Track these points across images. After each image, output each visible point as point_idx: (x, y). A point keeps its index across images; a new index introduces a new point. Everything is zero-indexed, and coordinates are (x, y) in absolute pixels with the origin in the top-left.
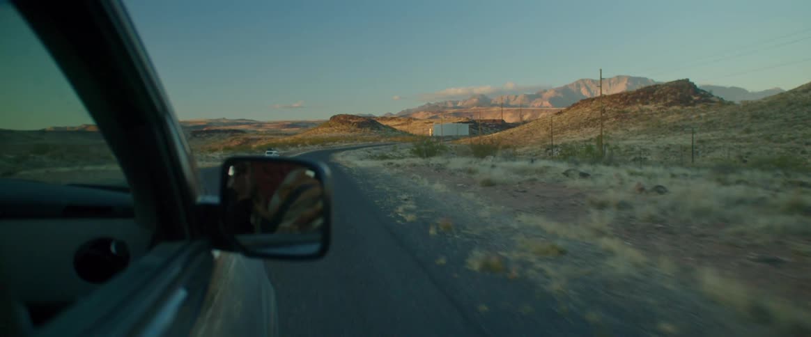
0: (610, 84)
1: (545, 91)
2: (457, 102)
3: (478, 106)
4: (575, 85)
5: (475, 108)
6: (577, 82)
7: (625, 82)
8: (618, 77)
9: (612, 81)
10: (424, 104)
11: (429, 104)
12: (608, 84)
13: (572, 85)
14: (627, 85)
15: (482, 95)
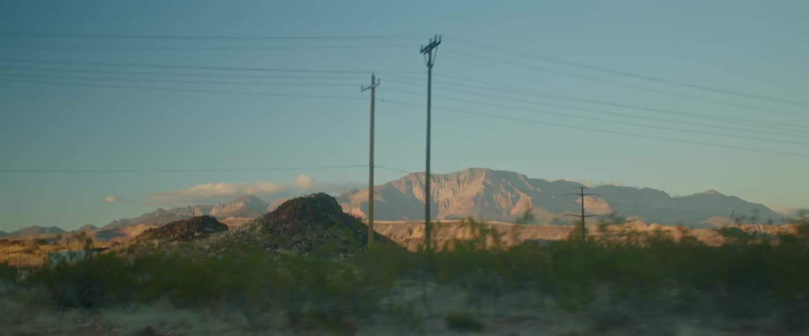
0: (458, 181)
1: (356, 191)
2: (211, 208)
3: (236, 216)
4: (403, 183)
5: (232, 218)
6: (405, 178)
7: (482, 179)
8: (472, 171)
9: (462, 177)
10: (151, 210)
11: (161, 210)
12: (455, 182)
13: (399, 182)
14: (484, 183)
15: (252, 197)
